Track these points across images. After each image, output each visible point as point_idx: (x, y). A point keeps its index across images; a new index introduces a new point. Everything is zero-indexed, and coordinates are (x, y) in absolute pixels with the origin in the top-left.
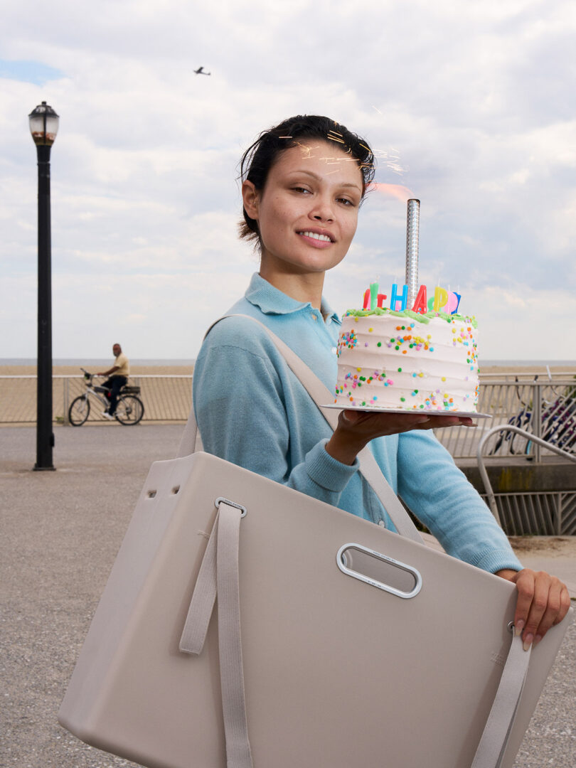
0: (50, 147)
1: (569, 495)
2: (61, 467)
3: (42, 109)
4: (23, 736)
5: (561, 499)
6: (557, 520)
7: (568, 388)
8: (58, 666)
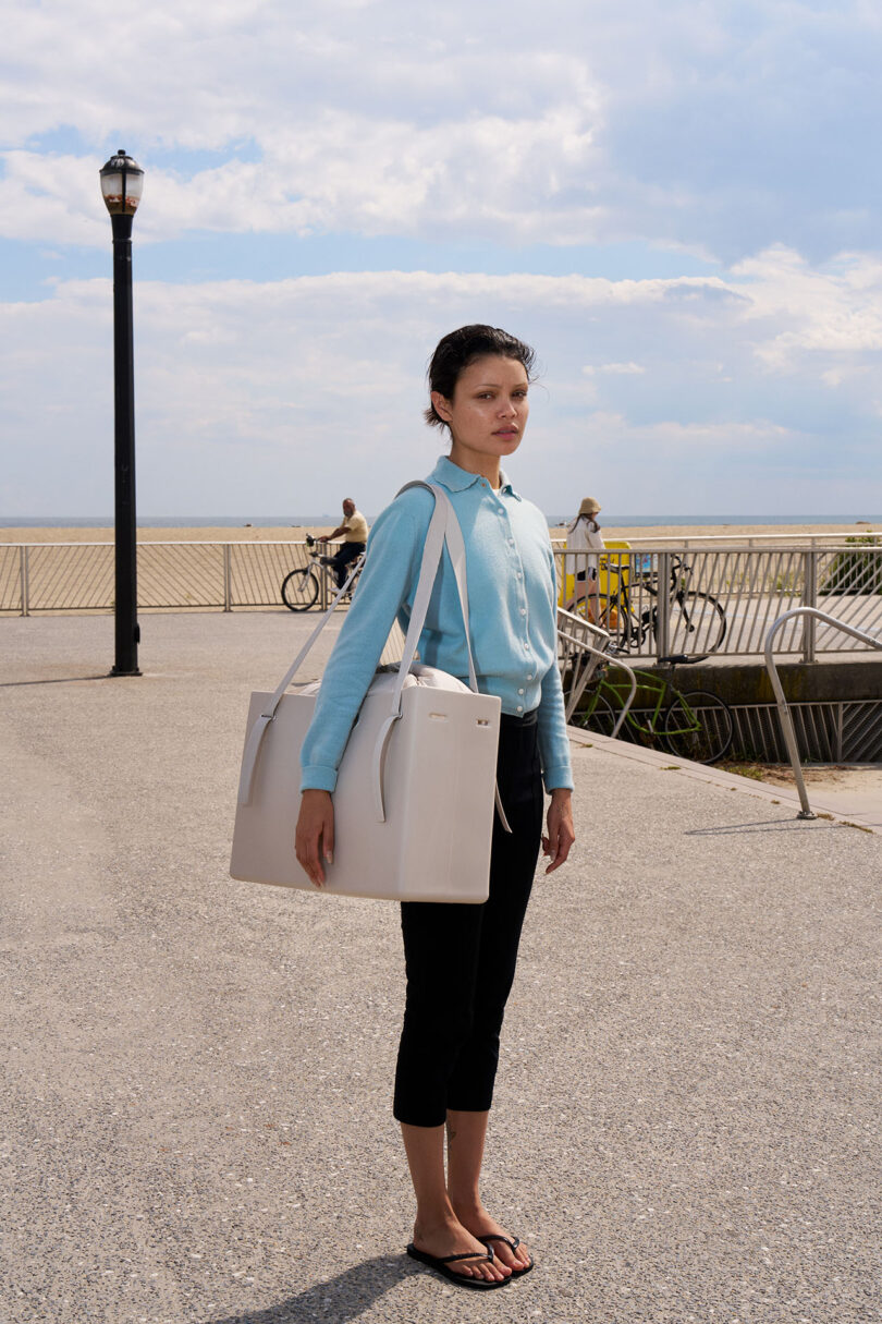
0: (132, 216)
1: (854, 707)
2: (148, 671)
3: (120, 162)
4: (235, 1004)
5: (841, 712)
6: (836, 739)
7: (839, 557)
8: (247, 923)
